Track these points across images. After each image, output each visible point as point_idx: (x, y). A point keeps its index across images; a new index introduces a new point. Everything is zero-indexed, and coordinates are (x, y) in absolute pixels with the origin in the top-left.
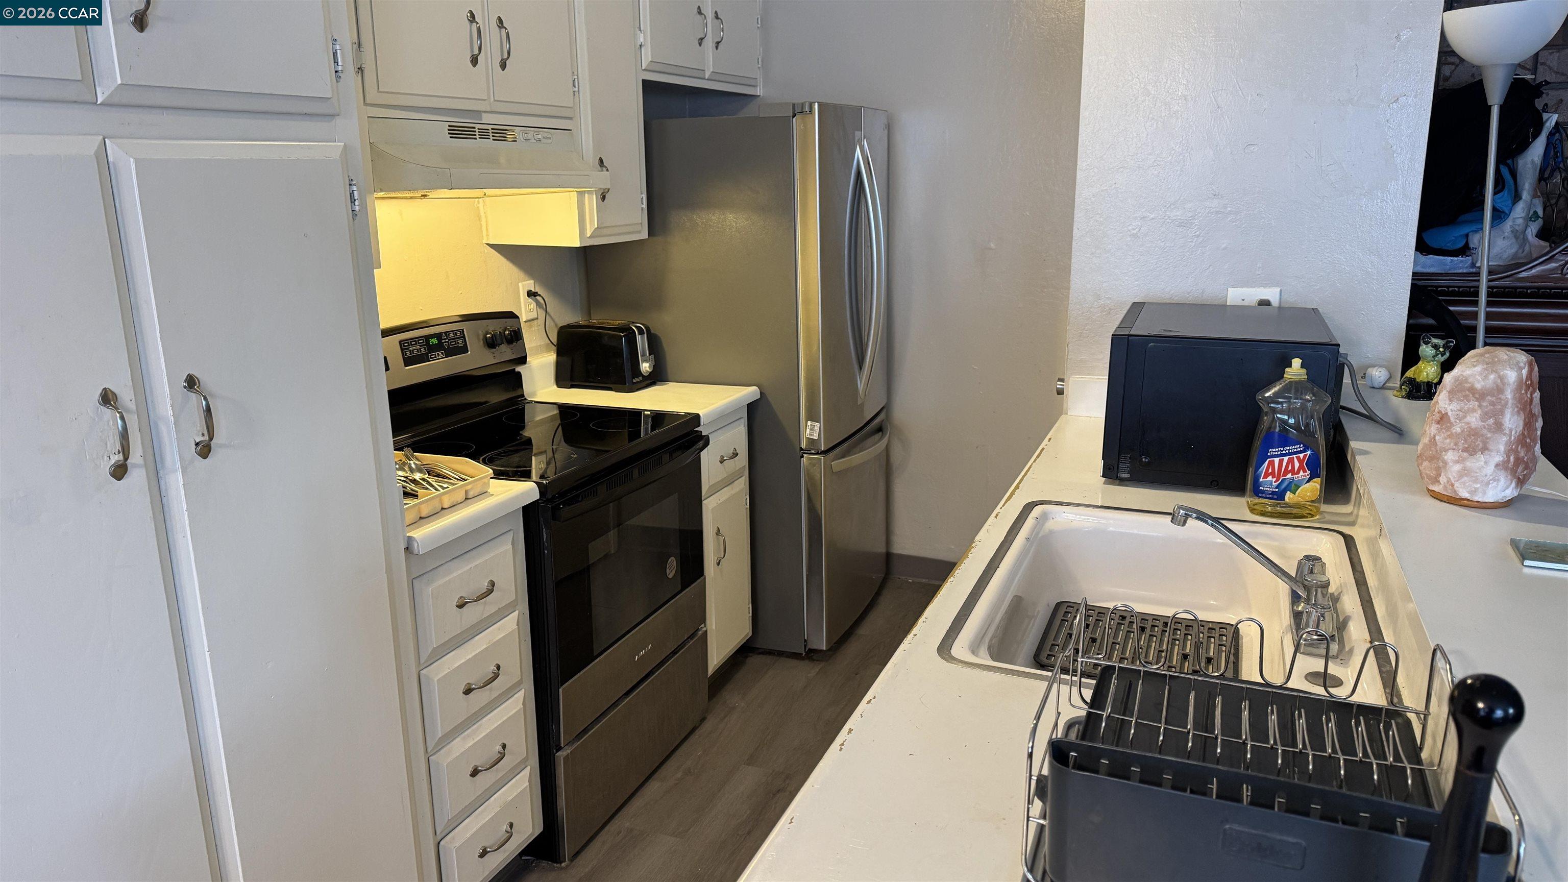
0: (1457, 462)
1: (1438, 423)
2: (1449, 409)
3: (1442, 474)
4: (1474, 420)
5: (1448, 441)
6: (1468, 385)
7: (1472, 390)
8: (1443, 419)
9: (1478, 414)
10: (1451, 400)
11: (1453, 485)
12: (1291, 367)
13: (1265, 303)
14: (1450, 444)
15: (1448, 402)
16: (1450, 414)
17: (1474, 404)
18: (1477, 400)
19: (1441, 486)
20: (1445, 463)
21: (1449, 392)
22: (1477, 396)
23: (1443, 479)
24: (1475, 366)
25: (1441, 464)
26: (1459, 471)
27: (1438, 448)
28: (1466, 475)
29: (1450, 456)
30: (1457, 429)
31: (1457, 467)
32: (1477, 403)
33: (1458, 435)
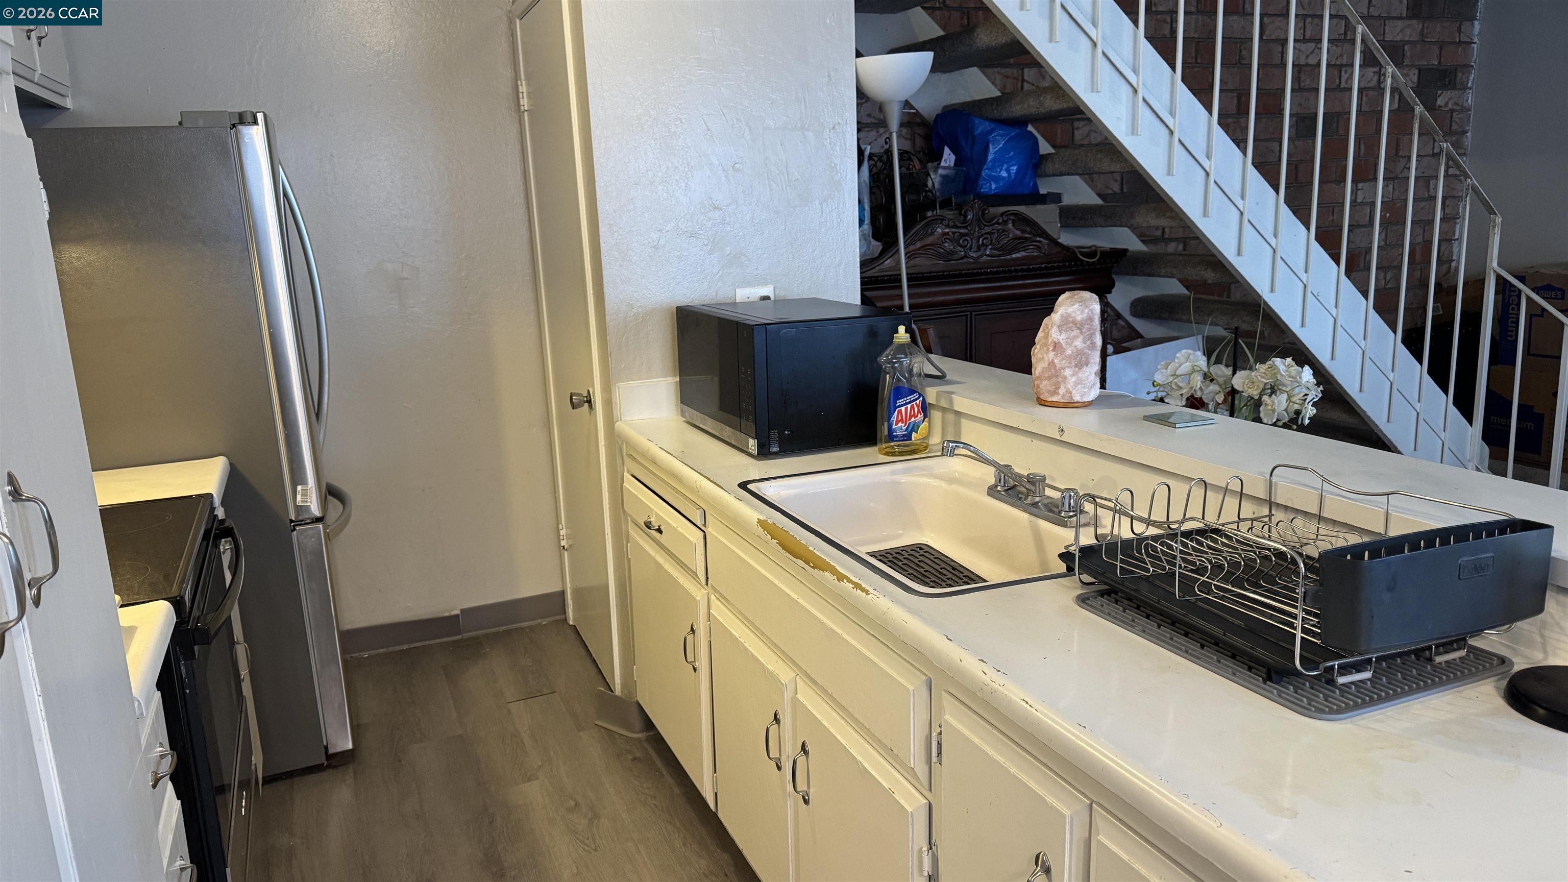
0: (1073, 375)
1: (1053, 350)
2: (1060, 339)
3: (1062, 387)
4: (1079, 343)
5: (1064, 361)
6: (1071, 319)
7: (1074, 322)
8: (1056, 346)
9: (1080, 339)
10: (1060, 332)
11: (1071, 393)
12: (898, 333)
13: (766, 298)
14: (1066, 363)
15: (1059, 334)
16: (1062, 342)
17: (1076, 332)
18: (1079, 329)
19: (1060, 396)
20: (1065, 378)
21: (1058, 326)
22: (1078, 325)
23: (1062, 391)
24: (1073, 305)
25: (1060, 379)
26: (1075, 382)
27: (1057, 368)
28: (1079, 384)
29: (1068, 372)
30: (1069, 352)
31: (1074, 379)
32: (1078, 331)
33: (1070, 357)
